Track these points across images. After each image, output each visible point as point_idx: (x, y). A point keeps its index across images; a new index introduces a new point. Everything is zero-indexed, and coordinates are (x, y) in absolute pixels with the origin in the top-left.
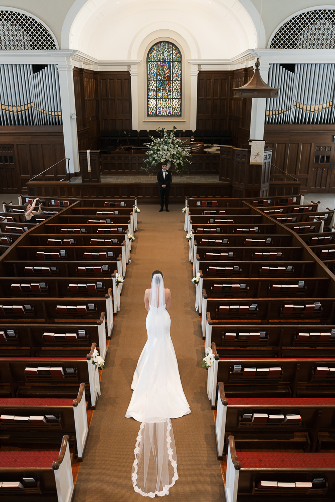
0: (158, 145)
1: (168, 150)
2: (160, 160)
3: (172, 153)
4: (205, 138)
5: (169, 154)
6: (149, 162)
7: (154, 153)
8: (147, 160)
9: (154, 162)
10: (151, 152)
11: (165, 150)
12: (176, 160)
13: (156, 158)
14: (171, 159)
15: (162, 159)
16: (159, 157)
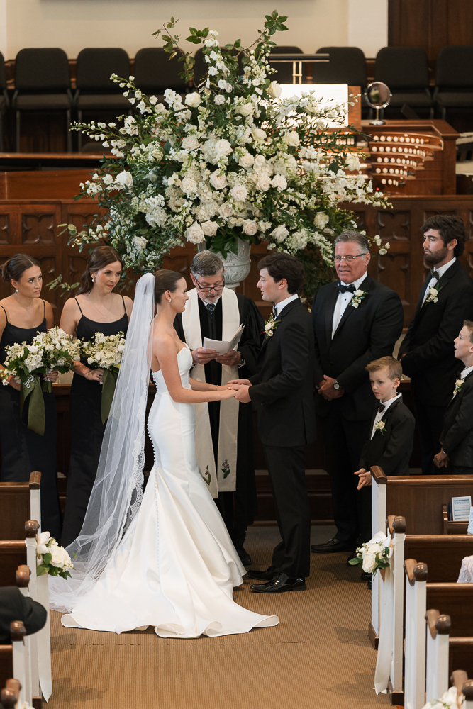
0: (166, 135)
1: (233, 166)
2: (180, 232)
3: (264, 184)
4: (445, 98)
5: (240, 192)
6: (106, 242)
7: (140, 186)
8: (97, 233)
9: (140, 242)
10: (124, 178)
11: (212, 167)
12: (288, 227)
13: (152, 219)
14: (257, 222)
15: (198, 223)
16: (178, 214)
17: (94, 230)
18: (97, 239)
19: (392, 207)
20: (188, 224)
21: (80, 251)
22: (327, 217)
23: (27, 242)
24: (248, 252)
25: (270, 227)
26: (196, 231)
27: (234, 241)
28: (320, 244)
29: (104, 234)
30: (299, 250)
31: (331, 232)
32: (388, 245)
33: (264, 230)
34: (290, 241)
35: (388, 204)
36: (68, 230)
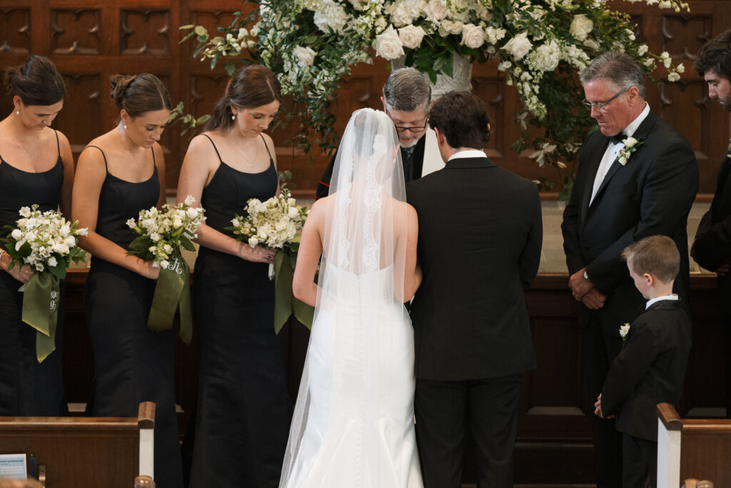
2: (367, 41)
6: (253, 55)
8: (239, 40)
9: (305, 55)
12: (530, 37)
13: (324, 21)
14: (484, 29)
15: (395, 28)
16: (365, 13)
17: (235, 35)
18: (239, 49)
19: (689, 10)
20: (379, 30)
21: (212, 67)
22: (590, 22)
23: (128, 51)
24: (467, 74)
25: (503, 36)
26: (391, 40)
27: (448, 56)
28: (578, 63)
29: (251, 43)
30: (546, 73)
31: (596, 45)
32: (681, 68)
33: (493, 40)
34: (534, 59)
35: (683, 5)
36: (196, 35)
